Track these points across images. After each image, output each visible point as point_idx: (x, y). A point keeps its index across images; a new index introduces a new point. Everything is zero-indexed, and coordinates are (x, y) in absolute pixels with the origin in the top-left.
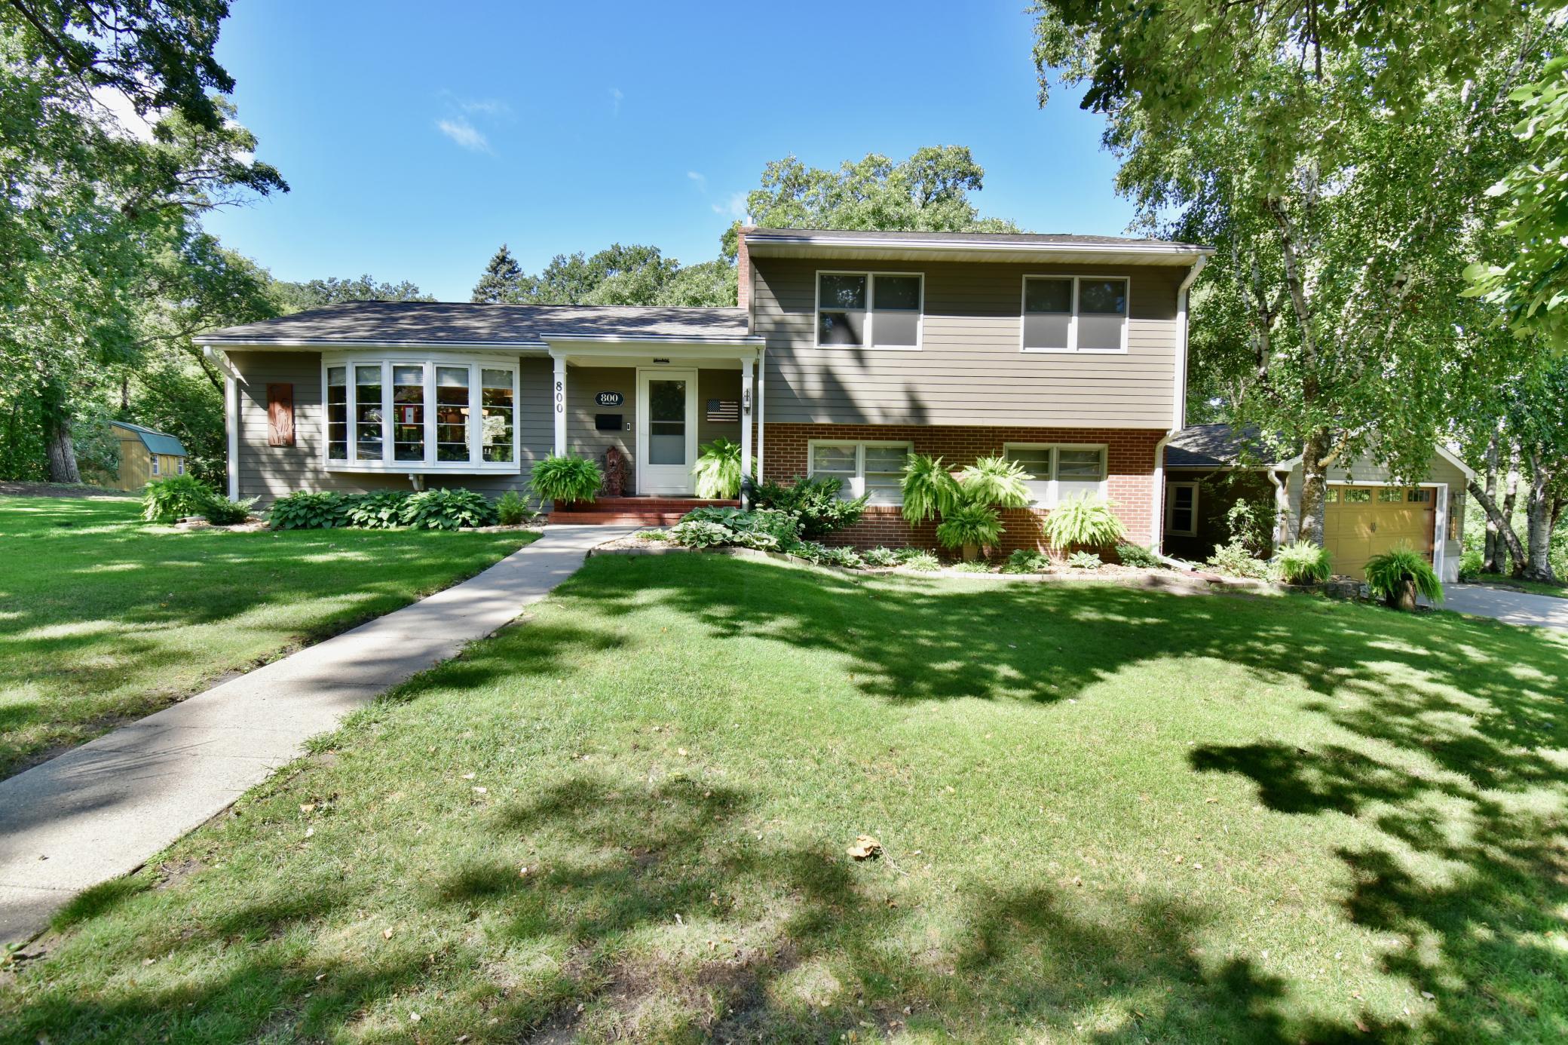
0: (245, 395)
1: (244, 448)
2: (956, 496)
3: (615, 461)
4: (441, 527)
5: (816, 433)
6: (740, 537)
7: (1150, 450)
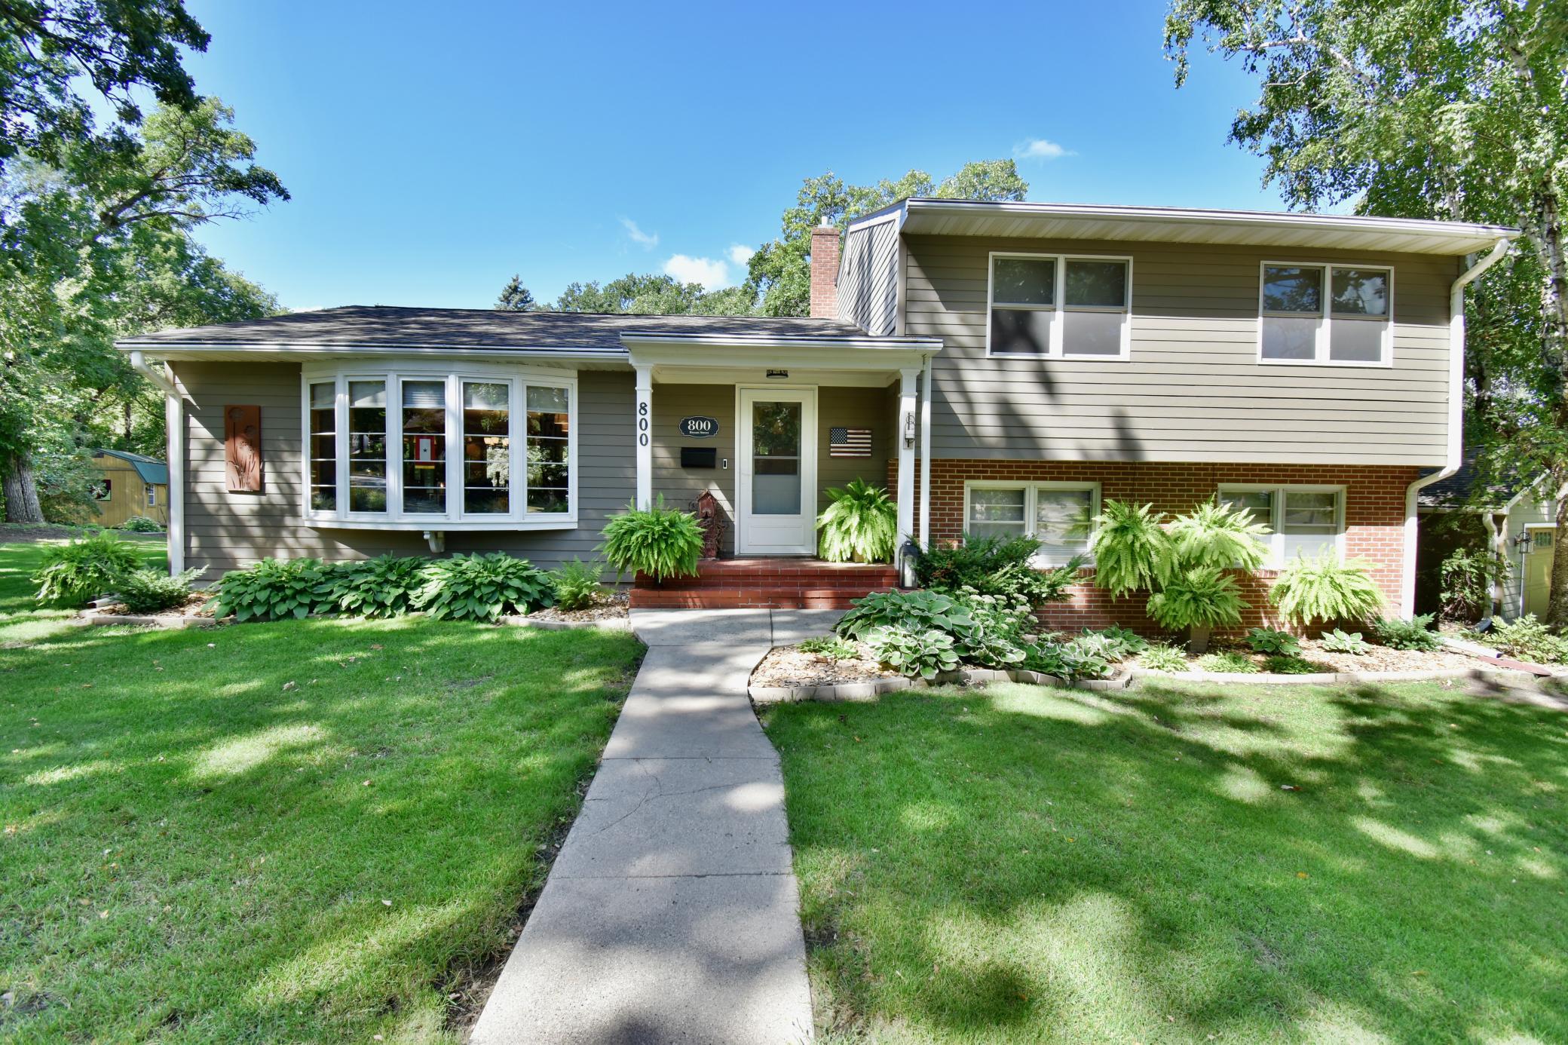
0: (194, 422)
1: (192, 495)
2: (1176, 557)
3: (709, 511)
4: (472, 617)
5: (975, 472)
6: (968, 649)
7: (1399, 493)
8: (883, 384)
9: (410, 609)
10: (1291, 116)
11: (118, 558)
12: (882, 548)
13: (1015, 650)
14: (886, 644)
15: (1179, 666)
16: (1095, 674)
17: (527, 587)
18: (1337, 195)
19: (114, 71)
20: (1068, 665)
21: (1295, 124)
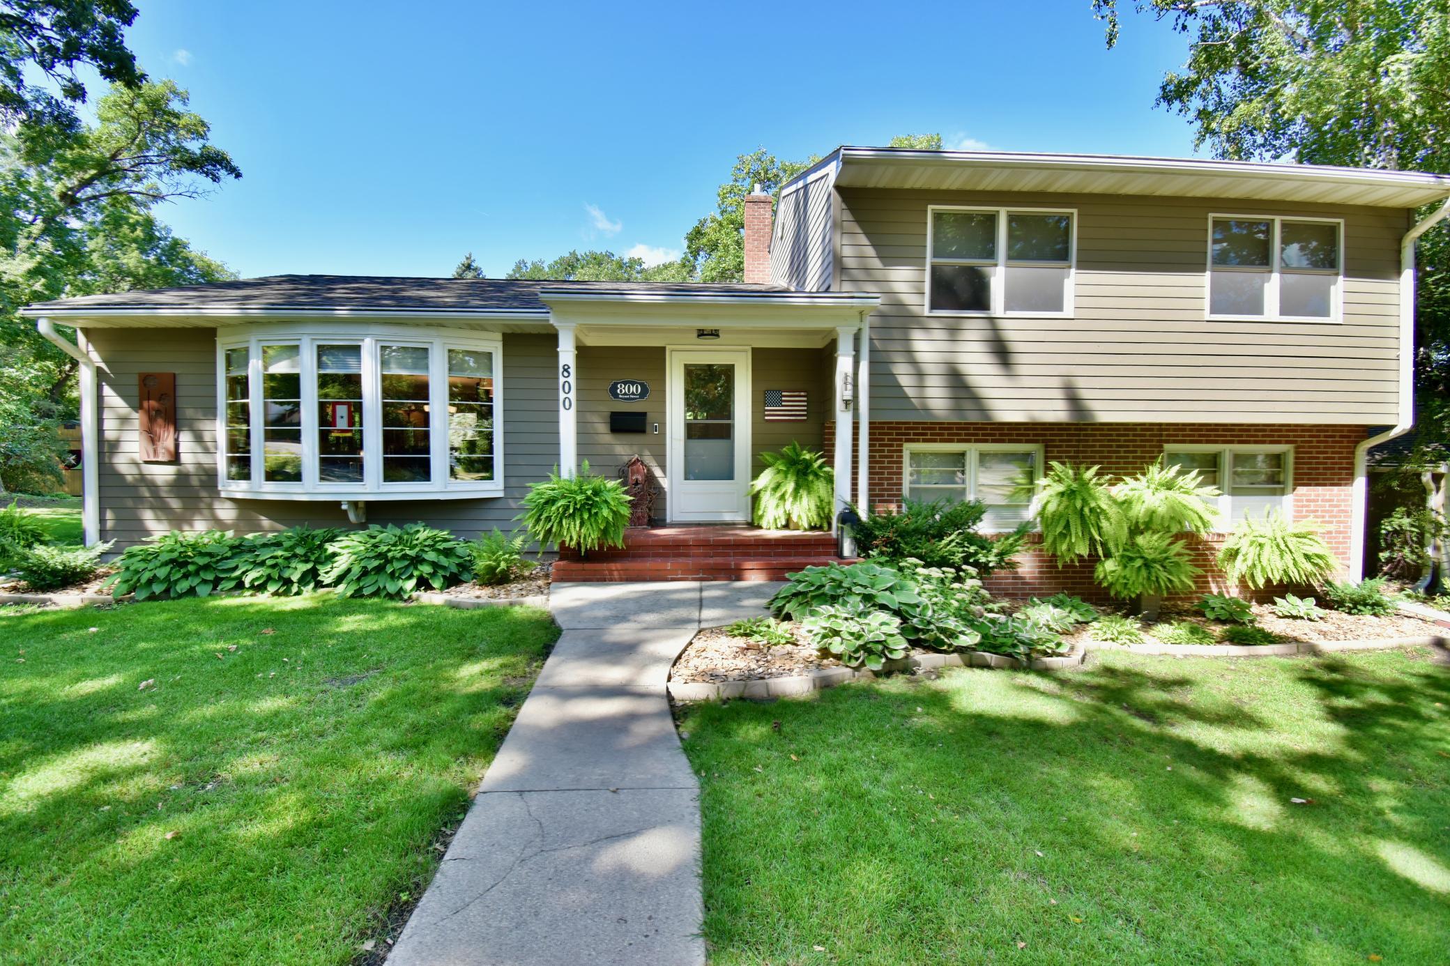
0: (107, 389)
1: (107, 465)
3: (640, 478)
4: (383, 594)
5: (914, 434)
6: (917, 630)
7: (1348, 453)
8: (818, 344)
9: (319, 585)
10: (1219, 78)
11: (24, 532)
12: (819, 515)
13: (968, 631)
14: (825, 628)
15: (1133, 638)
16: (1049, 651)
17: (444, 561)
18: (1267, 155)
19: (58, 49)
20: (1023, 643)
21: (1222, 86)
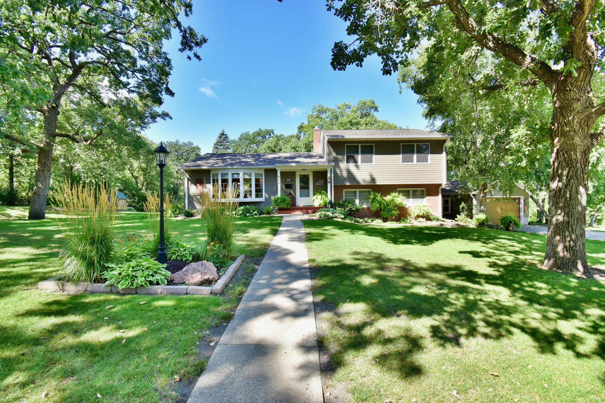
0: (189, 182)
1: (189, 196)
2: (385, 203)
3: (291, 197)
5: (345, 187)
7: (437, 189)
8: (324, 171)
9: (238, 215)
12: (325, 203)
